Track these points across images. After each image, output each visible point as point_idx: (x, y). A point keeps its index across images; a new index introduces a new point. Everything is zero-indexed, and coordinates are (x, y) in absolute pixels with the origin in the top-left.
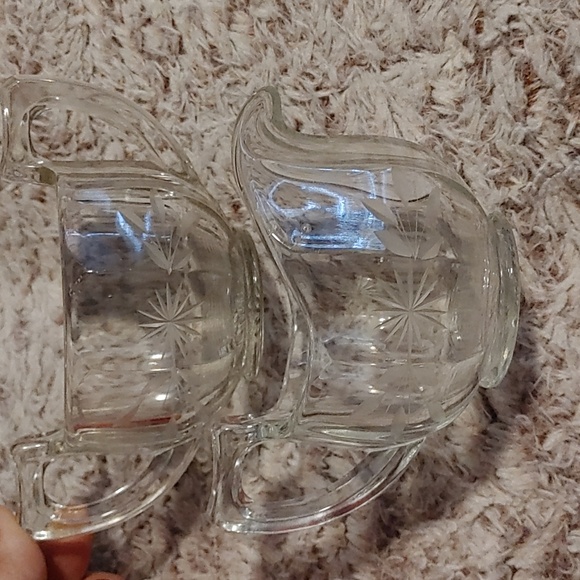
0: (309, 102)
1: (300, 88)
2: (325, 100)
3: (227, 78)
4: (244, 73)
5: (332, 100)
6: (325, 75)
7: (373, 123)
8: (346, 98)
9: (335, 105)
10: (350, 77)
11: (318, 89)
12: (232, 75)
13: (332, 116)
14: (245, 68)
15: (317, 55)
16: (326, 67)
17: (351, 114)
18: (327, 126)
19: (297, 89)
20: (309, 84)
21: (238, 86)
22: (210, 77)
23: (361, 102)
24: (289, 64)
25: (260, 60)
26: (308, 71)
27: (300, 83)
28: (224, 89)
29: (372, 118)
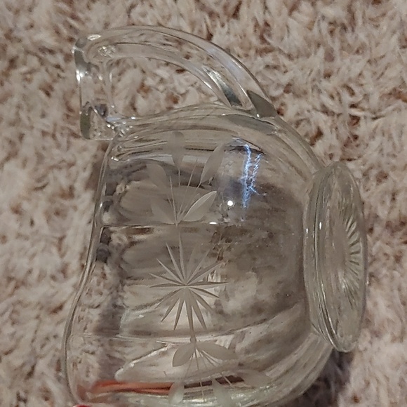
0: (339, 115)
1: (337, 98)
2: (356, 120)
3: (269, 59)
4: (286, 62)
5: (362, 123)
6: (366, 96)
7: (393, 161)
8: (377, 127)
9: (363, 129)
10: (390, 108)
11: (353, 106)
12: (275, 58)
13: (356, 137)
14: (289, 56)
15: (367, 74)
16: (370, 88)
17: (375, 144)
18: (345, 145)
19: (332, 97)
20: (347, 99)
21: (276, 71)
22: (252, 52)
23: (390, 137)
24: (336, 70)
25: (308, 56)
26: (352, 85)
27: (338, 94)
28: (261, 68)
29: (394, 156)
